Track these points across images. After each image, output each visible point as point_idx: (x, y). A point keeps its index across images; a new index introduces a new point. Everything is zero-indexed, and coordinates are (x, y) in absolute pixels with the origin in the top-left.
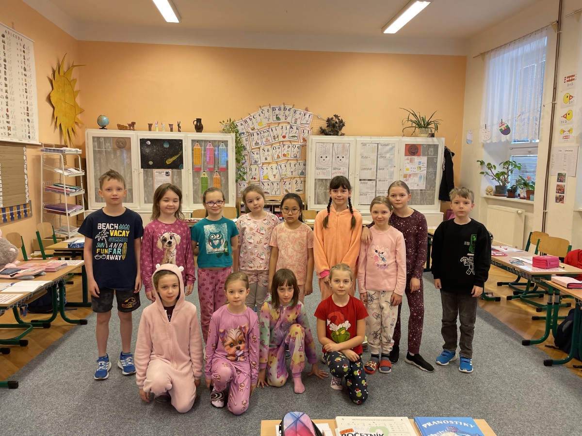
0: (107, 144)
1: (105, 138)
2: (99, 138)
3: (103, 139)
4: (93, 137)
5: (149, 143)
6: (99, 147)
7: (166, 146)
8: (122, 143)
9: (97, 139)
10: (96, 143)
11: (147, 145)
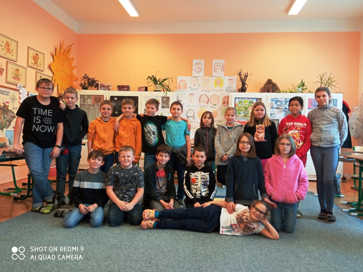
0: (88, 100)
1: (88, 96)
2: (84, 96)
3: (86, 96)
4: (81, 95)
5: (116, 99)
6: (84, 102)
8: (98, 99)
9: (82, 96)
10: (82, 99)
11: (115, 100)
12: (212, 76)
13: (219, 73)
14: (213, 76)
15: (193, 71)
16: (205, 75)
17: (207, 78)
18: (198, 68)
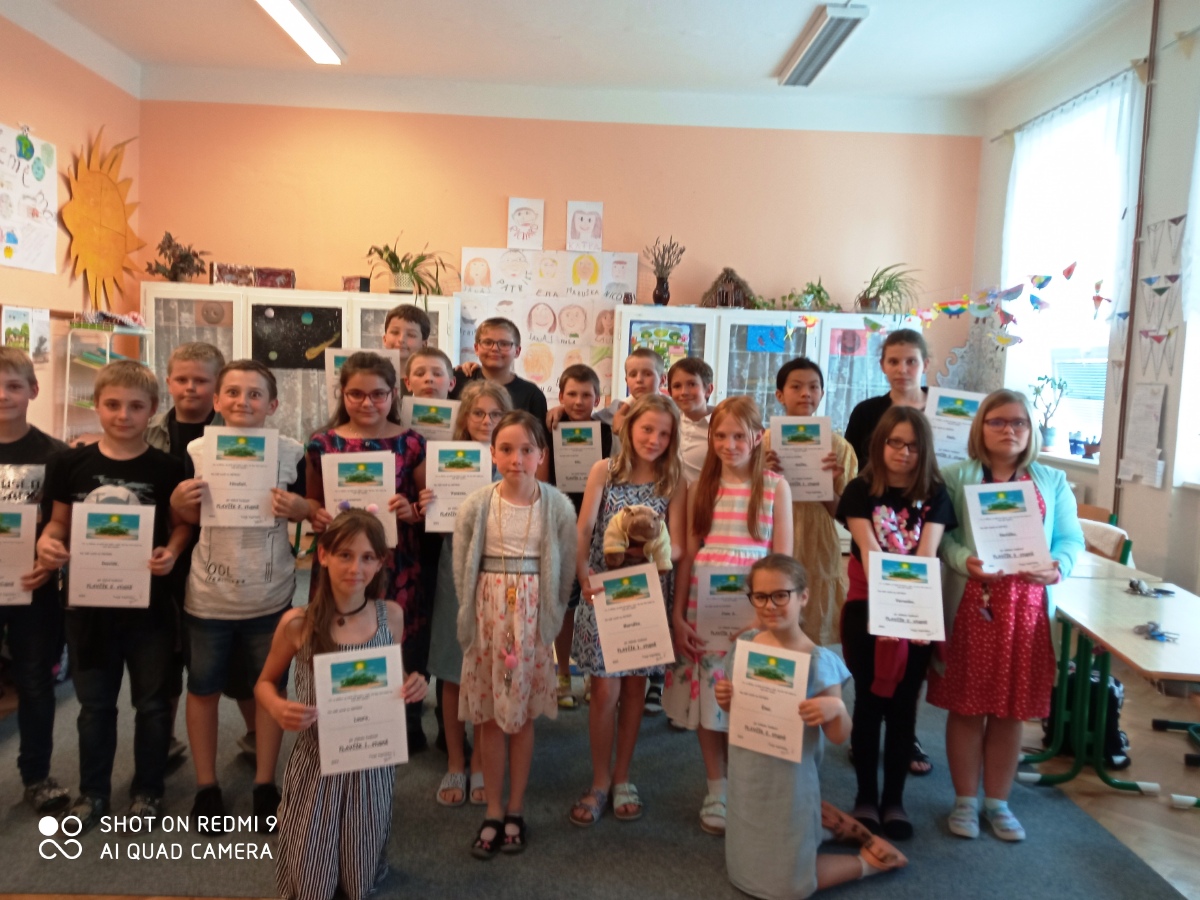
0: (182, 314)
1: (180, 302)
2: (167, 302)
3: (176, 304)
4: (157, 301)
5: (271, 313)
6: (168, 318)
7: (307, 320)
8: (215, 313)
9: (163, 304)
10: (161, 313)
11: (267, 318)
12: (565, 248)
13: (586, 243)
14: (568, 248)
15: (511, 234)
16: (546, 245)
17: (551, 254)
18: (526, 225)
